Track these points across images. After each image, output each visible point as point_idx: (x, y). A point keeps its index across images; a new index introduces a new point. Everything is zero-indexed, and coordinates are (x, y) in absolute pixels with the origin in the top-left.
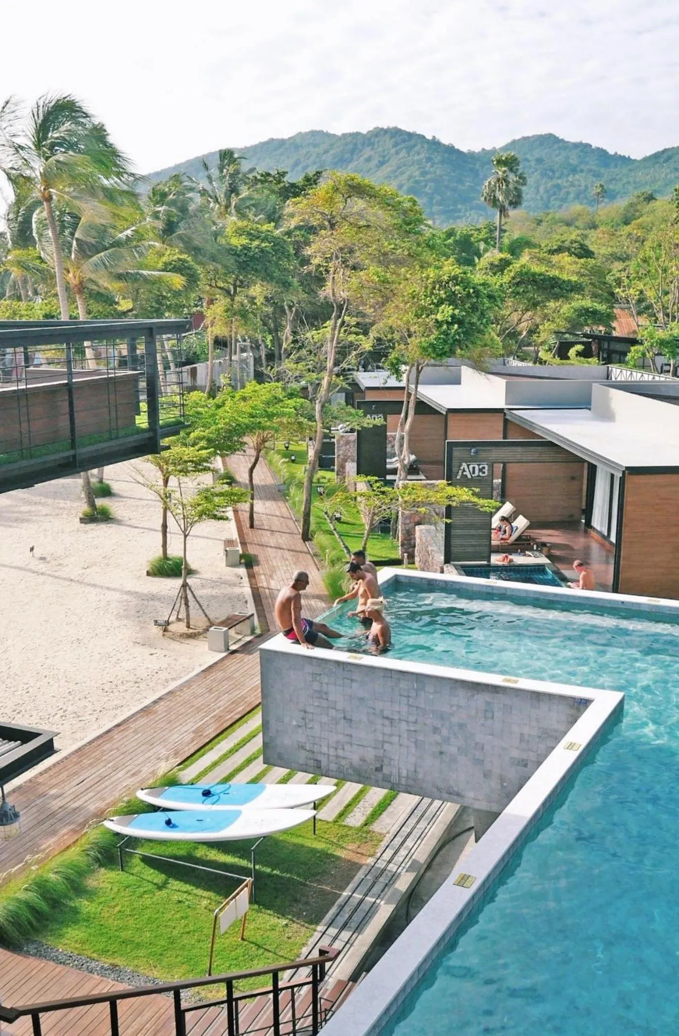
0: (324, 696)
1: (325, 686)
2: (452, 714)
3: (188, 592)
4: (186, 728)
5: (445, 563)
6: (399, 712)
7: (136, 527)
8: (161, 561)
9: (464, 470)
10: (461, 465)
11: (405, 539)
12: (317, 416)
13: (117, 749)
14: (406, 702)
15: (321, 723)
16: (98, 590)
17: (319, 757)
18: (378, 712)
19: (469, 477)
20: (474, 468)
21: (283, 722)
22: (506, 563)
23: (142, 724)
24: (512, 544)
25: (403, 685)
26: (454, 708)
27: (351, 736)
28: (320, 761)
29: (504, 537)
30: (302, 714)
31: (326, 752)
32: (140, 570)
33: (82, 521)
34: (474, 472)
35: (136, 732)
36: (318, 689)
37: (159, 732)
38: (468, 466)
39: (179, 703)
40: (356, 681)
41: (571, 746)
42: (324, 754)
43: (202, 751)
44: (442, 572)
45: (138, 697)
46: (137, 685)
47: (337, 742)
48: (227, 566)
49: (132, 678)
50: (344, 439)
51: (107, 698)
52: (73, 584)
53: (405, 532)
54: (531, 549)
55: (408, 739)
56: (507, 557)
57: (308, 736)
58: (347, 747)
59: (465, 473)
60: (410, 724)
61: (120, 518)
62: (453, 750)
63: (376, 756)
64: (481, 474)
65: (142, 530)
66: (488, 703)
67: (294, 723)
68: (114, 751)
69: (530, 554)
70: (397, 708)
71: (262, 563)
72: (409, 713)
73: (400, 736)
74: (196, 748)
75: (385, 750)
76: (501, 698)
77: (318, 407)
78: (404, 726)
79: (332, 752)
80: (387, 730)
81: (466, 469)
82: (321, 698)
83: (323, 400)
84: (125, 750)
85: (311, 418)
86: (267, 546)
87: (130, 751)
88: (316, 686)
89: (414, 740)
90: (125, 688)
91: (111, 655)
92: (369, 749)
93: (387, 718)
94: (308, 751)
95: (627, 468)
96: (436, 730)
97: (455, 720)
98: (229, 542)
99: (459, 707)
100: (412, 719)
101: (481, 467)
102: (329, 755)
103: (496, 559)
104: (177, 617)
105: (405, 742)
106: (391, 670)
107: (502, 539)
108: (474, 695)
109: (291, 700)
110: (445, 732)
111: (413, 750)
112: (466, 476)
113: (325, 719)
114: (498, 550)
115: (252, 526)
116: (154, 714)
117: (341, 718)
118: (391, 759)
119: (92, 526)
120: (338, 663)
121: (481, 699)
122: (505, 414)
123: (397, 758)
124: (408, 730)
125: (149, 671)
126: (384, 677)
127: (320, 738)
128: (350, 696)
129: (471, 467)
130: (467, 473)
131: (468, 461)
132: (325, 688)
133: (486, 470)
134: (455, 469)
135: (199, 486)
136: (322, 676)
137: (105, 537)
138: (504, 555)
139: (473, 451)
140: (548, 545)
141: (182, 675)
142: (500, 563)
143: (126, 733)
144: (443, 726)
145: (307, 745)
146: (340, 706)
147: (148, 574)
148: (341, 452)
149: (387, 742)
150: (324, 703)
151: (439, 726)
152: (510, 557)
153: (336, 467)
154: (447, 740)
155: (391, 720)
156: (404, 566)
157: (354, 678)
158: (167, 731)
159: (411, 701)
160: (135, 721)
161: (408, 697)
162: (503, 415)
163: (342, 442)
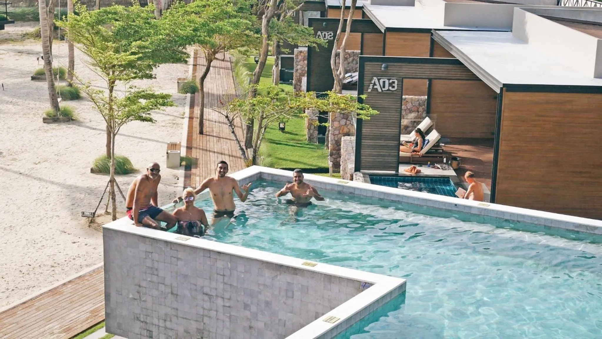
0: (155, 273)
1: (156, 263)
2: (260, 293)
3: (116, 188)
4: (85, 308)
5: (356, 171)
6: (216, 289)
7: (93, 129)
8: (105, 159)
9: (375, 84)
10: (372, 79)
11: (334, 149)
12: (263, 31)
13: (17, 323)
14: (222, 281)
15: (152, 296)
16: (43, 183)
17: (152, 328)
18: (199, 288)
19: (380, 90)
20: (384, 82)
21: (121, 294)
22: (413, 174)
23: (47, 302)
24: (423, 156)
25: (220, 264)
26: (261, 287)
27: (177, 309)
28: (152, 331)
29: (416, 149)
30: (137, 287)
31: (157, 324)
32: (86, 167)
33: (45, 120)
34: (384, 87)
35: (38, 309)
36: (150, 265)
37: (59, 310)
38: (379, 80)
39: (85, 286)
40: (182, 259)
41: (330, 319)
42: (156, 325)
43: (93, 329)
44: (352, 179)
45: (51, 279)
46: (53, 268)
47: (166, 315)
48: (168, 167)
49: (50, 263)
50: (302, 54)
51: (22, 279)
52: (22, 177)
53: (334, 142)
54: (441, 162)
55: (224, 314)
56: (415, 168)
57: (142, 308)
58: (174, 319)
59: (375, 87)
60: (226, 300)
61: (81, 120)
62: (260, 325)
63: (197, 329)
64: (390, 88)
65: (99, 132)
66: (289, 283)
67: (131, 296)
68: (14, 325)
69: (439, 166)
70: (214, 285)
71: (201, 166)
72: (224, 290)
73: (217, 311)
74: (88, 326)
75: (204, 324)
76: (299, 279)
77: (264, 21)
78: (220, 302)
79: (161, 324)
80: (207, 305)
81: (377, 83)
82: (152, 274)
83: (268, 15)
84: (23, 324)
85: (258, 31)
86: (210, 151)
87: (27, 326)
88: (149, 263)
89: (228, 315)
90: (41, 271)
91: (37, 241)
92: (192, 322)
93: (206, 294)
94: (142, 322)
95: (504, 85)
96: (246, 306)
97: (262, 297)
98: (173, 146)
99: (265, 285)
100: (227, 295)
101: (391, 81)
102: (159, 326)
103: (404, 170)
104: (106, 211)
105: (221, 316)
106: (209, 251)
107: (414, 151)
108: (277, 276)
109: (128, 275)
110: (254, 308)
111: (228, 324)
112: (377, 89)
113: (155, 293)
114: (407, 161)
115: (201, 132)
116: (60, 294)
117: (169, 293)
118: (209, 331)
119: (54, 126)
120: (167, 243)
121: (284, 278)
122: (432, 34)
123: (214, 331)
124: (224, 306)
125: (68, 257)
126: (204, 256)
127: (152, 311)
128: (177, 273)
129: (381, 81)
130: (378, 87)
131: (379, 76)
132: (156, 265)
133: (395, 85)
134: (366, 83)
135: (130, 89)
136: (153, 254)
137: (63, 136)
138: (413, 166)
139: (383, 66)
140: (458, 159)
141: (96, 262)
142: (408, 174)
143: (30, 310)
144: (252, 303)
145: (142, 316)
146: (168, 281)
147: (92, 171)
148: (299, 67)
149: (206, 316)
150: (155, 278)
151: (249, 303)
152: (418, 168)
153: (294, 82)
154: (255, 316)
155: (210, 296)
156: (329, 174)
157: (179, 256)
158: (66, 310)
159: (226, 279)
160: (41, 300)
161: (224, 275)
162: (430, 34)
163: (300, 57)
